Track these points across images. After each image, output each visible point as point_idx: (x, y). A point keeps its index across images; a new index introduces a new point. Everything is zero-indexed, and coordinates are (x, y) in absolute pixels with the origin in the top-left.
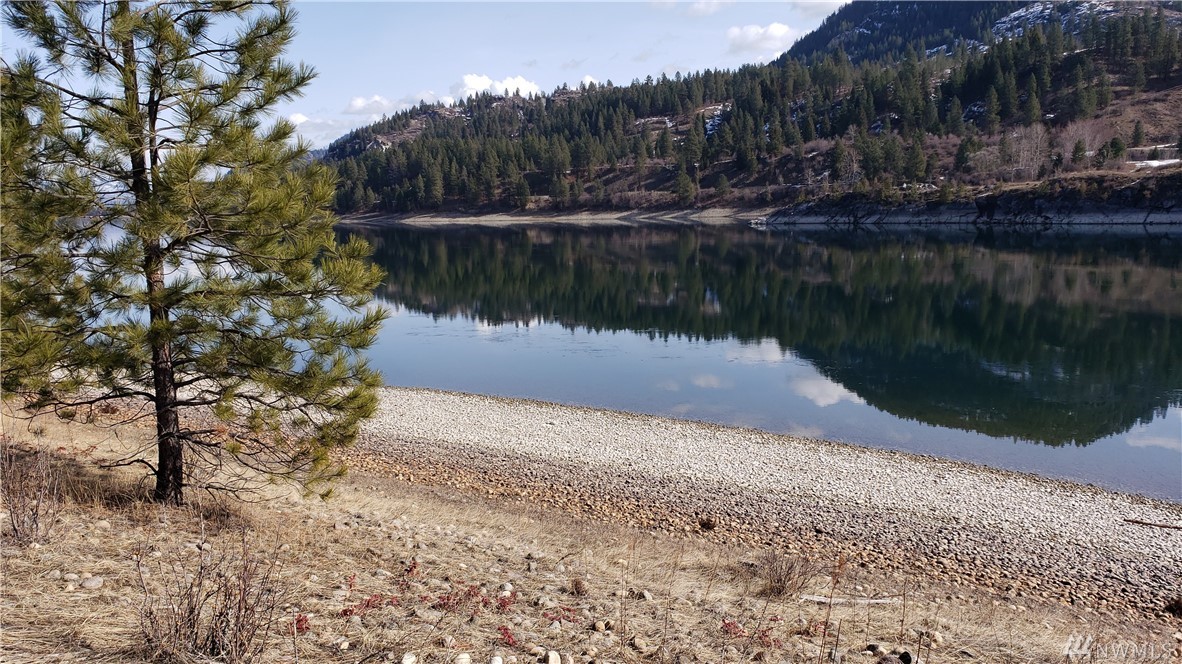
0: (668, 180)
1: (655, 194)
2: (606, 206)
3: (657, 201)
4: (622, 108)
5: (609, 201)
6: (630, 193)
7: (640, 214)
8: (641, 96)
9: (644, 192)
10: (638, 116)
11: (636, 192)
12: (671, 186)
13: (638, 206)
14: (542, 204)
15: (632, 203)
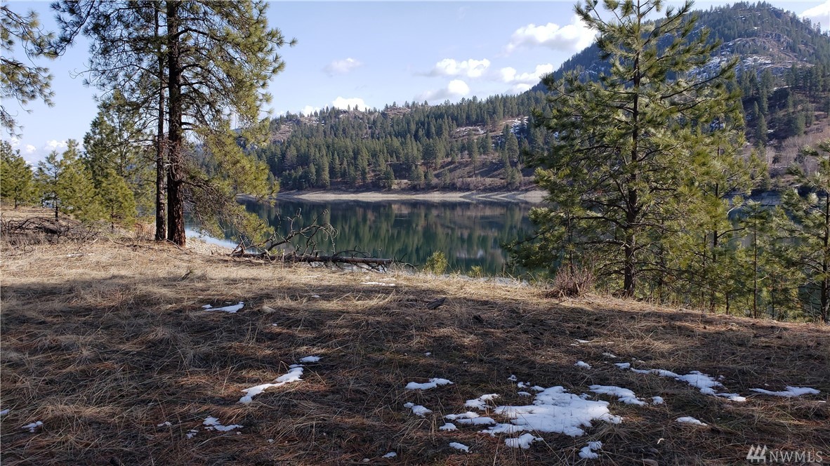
0: (496, 170)
1: (488, 181)
2: (452, 188)
3: (490, 185)
4: (446, 123)
5: (454, 184)
6: (469, 179)
7: (479, 194)
8: (459, 112)
9: (479, 178)
10: (458, 126)
11: (474, 178)
12: (499, 174)
14: (403, 186)
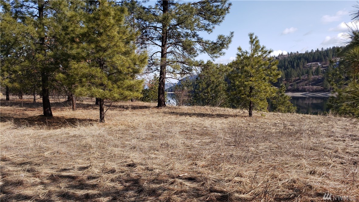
0: (320, 82)
1: (315, 87)
2: (297, 90)
3: (315, 89)
4: (302, 60)
5: (298, 89)
6: (306, 87)
7: (310, 93)
8: (309, 56)
9: (311, 86)
10: (308, 62)
11: (308, 86)
12: (321, 84)
13: (309, 91)
15: (306, 90)
